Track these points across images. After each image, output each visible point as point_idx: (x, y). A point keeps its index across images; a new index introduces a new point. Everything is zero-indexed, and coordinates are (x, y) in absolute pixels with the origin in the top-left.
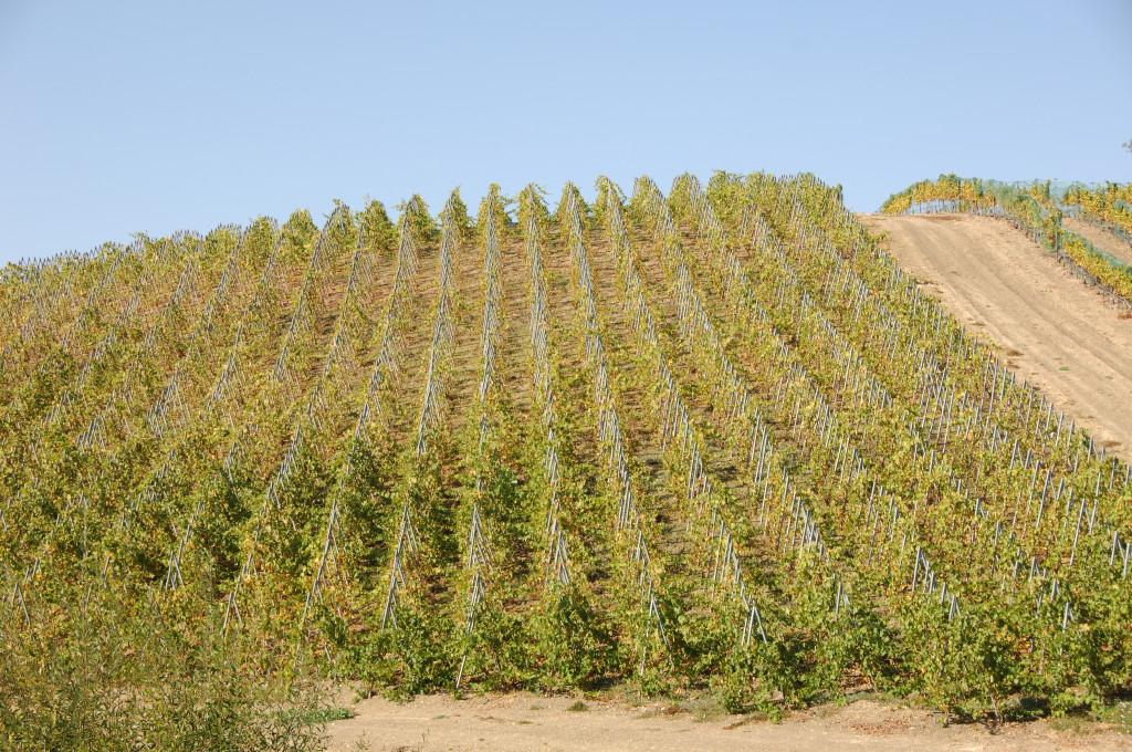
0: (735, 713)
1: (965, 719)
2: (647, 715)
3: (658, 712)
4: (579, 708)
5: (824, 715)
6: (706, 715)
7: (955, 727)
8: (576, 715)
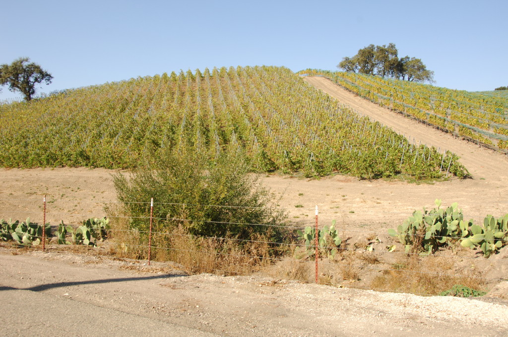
0: (308, 177)
1: (363, 179)
2: (285, 178)
3: (288, 178)
4: (268, 176)
5: (330, 178)
6: (300, 178)
7: (361, 181)
8: (268, 178)
